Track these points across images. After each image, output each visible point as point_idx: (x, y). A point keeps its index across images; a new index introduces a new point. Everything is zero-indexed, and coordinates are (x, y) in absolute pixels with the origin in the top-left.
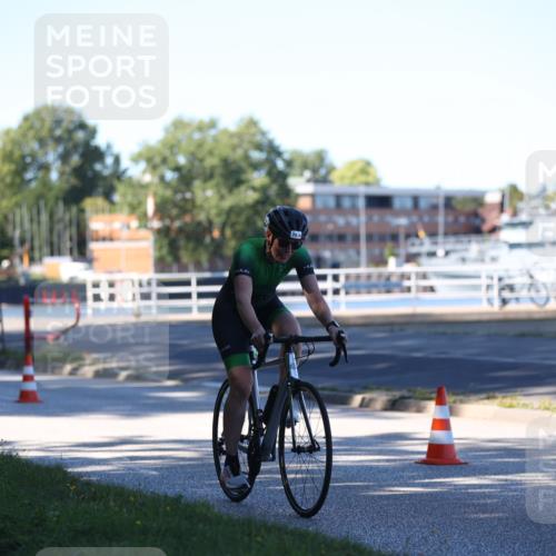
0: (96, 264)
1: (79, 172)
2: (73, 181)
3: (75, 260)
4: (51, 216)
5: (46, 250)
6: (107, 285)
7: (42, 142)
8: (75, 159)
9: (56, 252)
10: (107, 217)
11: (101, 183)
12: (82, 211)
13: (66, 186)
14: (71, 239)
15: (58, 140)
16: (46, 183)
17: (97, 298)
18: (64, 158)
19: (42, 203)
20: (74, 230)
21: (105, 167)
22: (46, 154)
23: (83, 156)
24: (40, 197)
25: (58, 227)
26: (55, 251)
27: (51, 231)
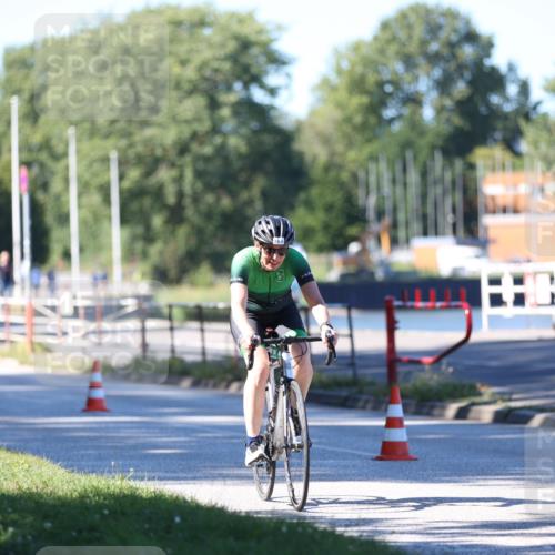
0: (492, 248)
1: (465, 107)
2: (457, 121)
3: (460, 243)
4: (424, 174)
5: (416, 226)
6: (511, 281)
7: (409, 62)
8: (461, 88)
9: (431, 229)
10: (509, 176)
11: (500, 125)
12: (471, 167)
13: (446, 129)
14: (454, 211)
15: (434, 59)
16: (415, 125)
17: (497, 300)
18: (443, 86)
19: (409, 155)
20: (459, 197)
21: (507, 99)
22: (416, 79)
23: (471, 83)
24: (407, 145)
25: (435, 191)
26: (429, 228)
27: (424, 196)
